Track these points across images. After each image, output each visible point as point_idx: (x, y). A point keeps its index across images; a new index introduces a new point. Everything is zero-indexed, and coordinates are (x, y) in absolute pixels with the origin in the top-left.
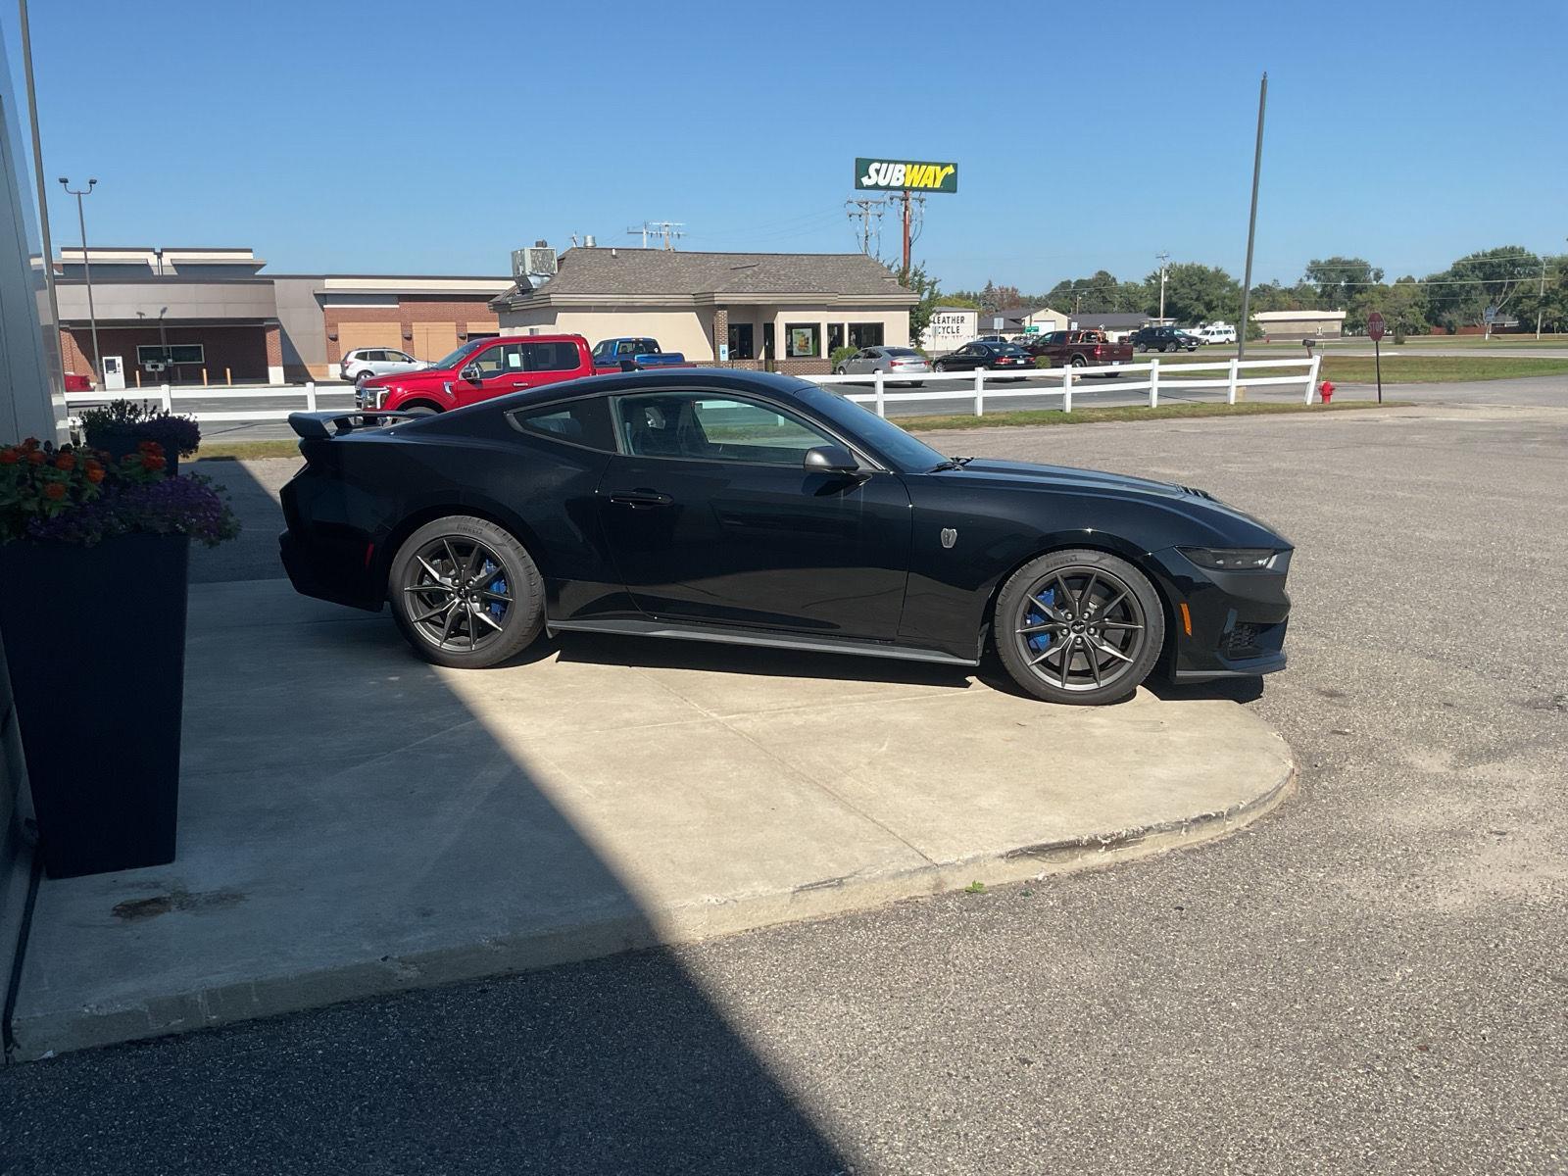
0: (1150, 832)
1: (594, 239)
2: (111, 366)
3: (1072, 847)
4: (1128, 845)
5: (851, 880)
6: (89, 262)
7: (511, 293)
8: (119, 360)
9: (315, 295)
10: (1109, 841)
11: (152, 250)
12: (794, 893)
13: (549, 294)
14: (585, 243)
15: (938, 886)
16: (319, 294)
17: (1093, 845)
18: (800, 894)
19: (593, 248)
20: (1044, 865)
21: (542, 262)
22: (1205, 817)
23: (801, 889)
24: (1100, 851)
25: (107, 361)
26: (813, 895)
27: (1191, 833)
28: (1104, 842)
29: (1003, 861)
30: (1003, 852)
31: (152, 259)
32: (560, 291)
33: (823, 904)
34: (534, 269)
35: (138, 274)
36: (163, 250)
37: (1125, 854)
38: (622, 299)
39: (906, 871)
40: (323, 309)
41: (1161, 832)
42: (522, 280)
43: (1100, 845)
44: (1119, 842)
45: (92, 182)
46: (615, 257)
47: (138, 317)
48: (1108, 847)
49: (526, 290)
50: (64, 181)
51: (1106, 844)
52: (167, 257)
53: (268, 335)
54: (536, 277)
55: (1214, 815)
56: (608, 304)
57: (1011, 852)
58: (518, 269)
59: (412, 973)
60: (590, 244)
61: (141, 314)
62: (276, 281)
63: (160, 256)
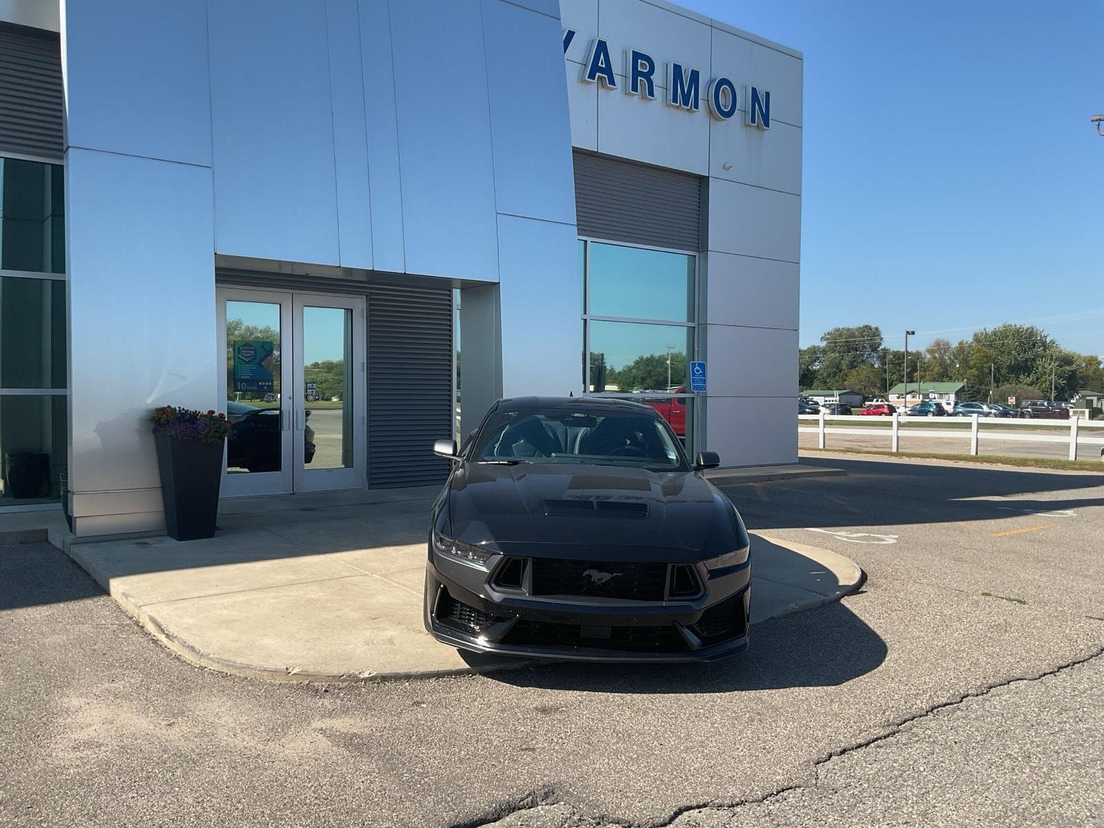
0: (176, 639)
3: (159, 627)
15: (139, 617)
20: (155, 630)
22: (192, 648)
24: (164, 635)
27: (186, 651)
28: (165, 632)
41: (178, 642)
44: (168, 635)
55: (196, 650)
57: (150, 616)
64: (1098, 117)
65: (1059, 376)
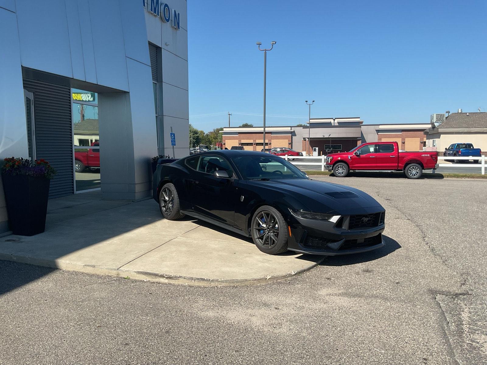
0: (181, 278)
1: (462, 110)
2: (315, 150)
3: (156, 275)
4: (173, 279)
5: (97, 267)
6: (310, 122)
7: (430, 129)
8: (317, 148)
9: (376, 130)
10: (167, 276)
11: (332, 119)
12: (84, 266)
13: (438, 129)
14: (458, 111)
15: (118, 274)
16: (377, 130)
17: (162, 276)
18: (85, 266)
19: (461, 113)
20: (147, 278)
21: (440, 119)
22: (201, 279)
23: (85, 265)
24: (164, 278)
25: (314, 149)
26: (88, 267)
27: (196, 282)
28: (165, 276)
29: (136, 273)
30: (136, 271)
31: (332, 121)
32: (443, 127)
33: (89, 270)
34: (436, 121)
35: (328, 125)
36: (335, 118)
37: (172, 282)
38: (466, 130)
39: (110, 269)
40: (378, 134)
41: (185, 279)
42: (432, 124)
43: (164, 277)
44: (170, 278)
45: (313, 101)
46: (468, 116)
47: (323, 137)
48: (167, 278)
49: (434, 127)
50: (307, 101)
51: (166, 277)
52: (336, 121)
53: (358, 142)
54: (437, 123)
55: (206, 279)
56: (460, 132)
57: (138, 272)
58: (432, 121)
59: (15, 259)
60: (460, 112)
61: (324, 136)
62: (362, 126)
63: (334, 120)
64: (259, 43)
65: (193, 139)
